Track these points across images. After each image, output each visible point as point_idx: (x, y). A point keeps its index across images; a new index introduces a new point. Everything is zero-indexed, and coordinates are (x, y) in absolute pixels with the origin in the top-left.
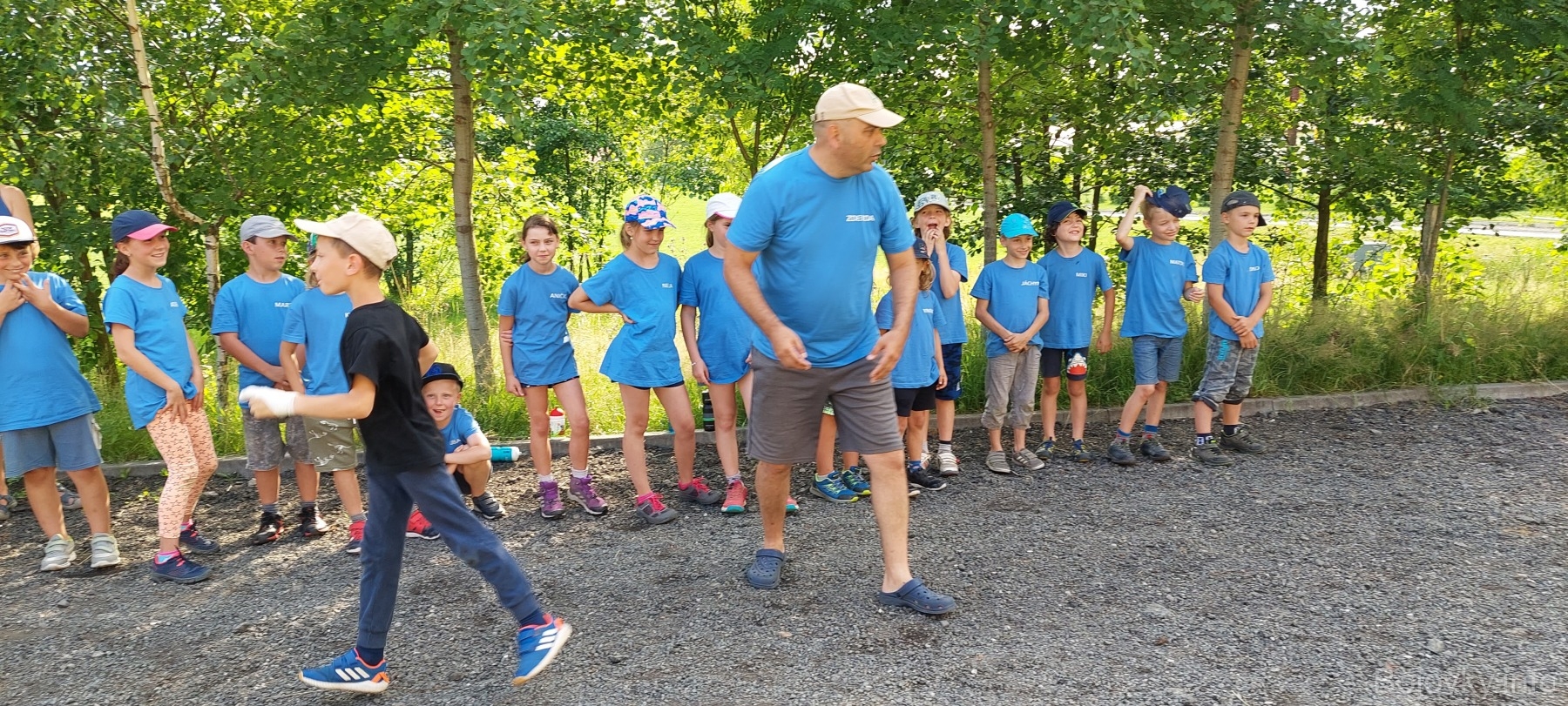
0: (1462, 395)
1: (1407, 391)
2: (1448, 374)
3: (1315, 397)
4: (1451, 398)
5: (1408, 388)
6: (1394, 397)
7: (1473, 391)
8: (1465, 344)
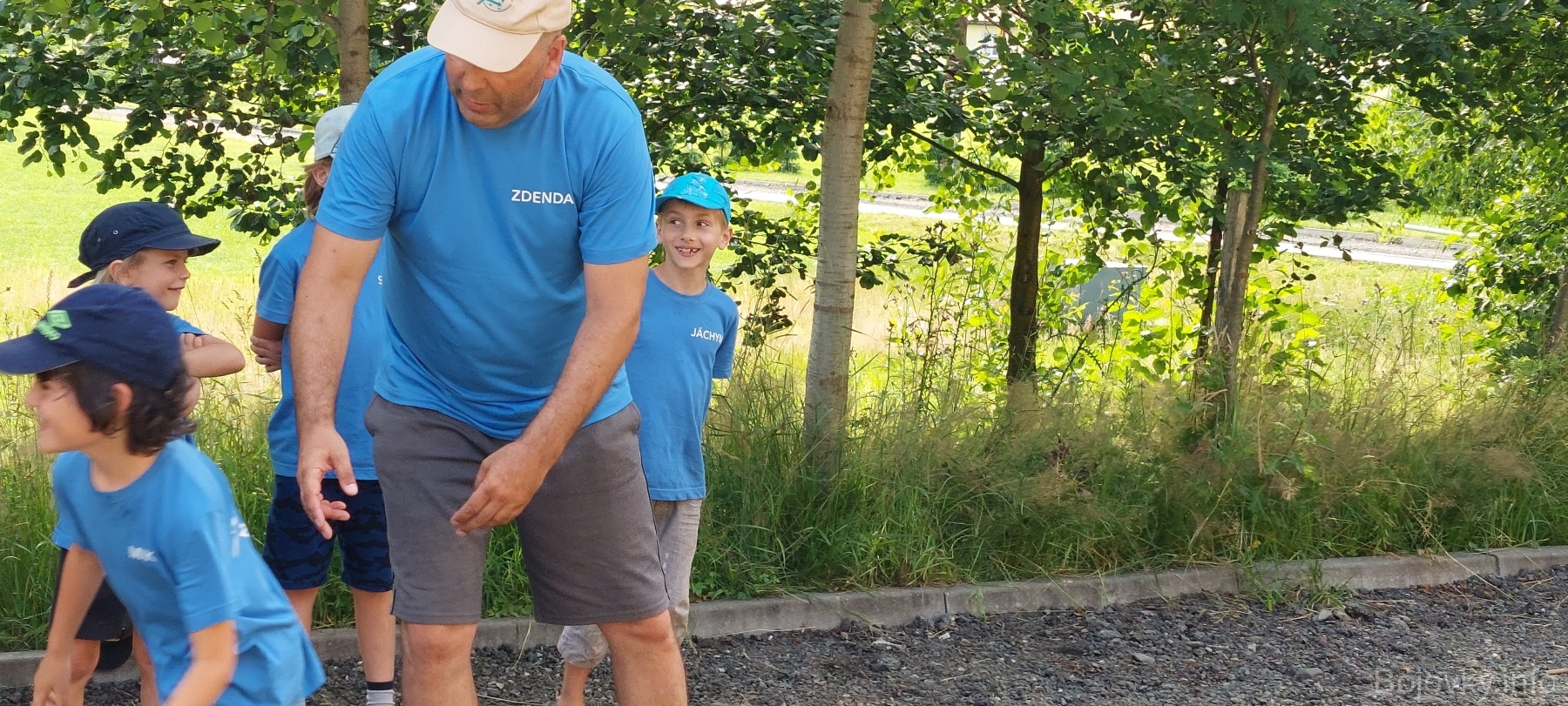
0: (1298, 581)
1: (1198, 573)
2: (1271, 538)
3: (1025, 585)
4: (1276, 587)
5: (1200, 566)
6: (1174, 585)
7: (1316, 574)
8: (1301, 478)
